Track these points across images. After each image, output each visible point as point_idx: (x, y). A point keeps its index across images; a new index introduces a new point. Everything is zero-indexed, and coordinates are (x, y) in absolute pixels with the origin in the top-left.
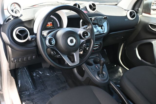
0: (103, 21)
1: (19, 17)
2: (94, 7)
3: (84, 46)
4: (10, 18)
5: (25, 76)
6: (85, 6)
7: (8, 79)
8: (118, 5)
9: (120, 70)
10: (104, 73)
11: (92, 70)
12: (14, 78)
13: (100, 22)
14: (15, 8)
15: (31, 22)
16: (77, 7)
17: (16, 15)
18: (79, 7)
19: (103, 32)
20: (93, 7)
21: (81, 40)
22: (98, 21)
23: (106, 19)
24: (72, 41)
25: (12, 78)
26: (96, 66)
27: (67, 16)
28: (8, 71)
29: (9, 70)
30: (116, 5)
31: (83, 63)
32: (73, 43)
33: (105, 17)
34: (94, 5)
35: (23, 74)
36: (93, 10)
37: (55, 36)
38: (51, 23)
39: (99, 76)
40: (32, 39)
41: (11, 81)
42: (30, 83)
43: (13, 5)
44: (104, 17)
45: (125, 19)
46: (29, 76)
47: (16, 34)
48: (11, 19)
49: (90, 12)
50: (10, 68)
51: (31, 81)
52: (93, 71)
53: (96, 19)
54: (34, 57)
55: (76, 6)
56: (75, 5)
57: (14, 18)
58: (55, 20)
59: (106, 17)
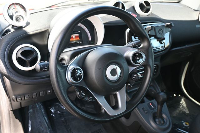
0: (164, 31)
1: (23, 26)
2: (148, 7)
3: (134, 78)
4: (8, 29)
5: (38, 113)
6: (133, 5)
7: (10, 123)
8: (181, 2)
9: (183, 102)
10: (164, 116)
11: (144, 111)
12: (20, 121)
13: (160, 33)
14: (15, 13)
15: (44, 34)
16: (120, 8)
17: (18, 24)
18: (123, 7)
19: (162, 48)
20: (145, 7)
21: (129, 67)
22: (157, 31)
23: (169, 27)
24: (113, 72)
25: (18, 121)
26: (151, 103)
27: (104, 24)
28: (9, 112)
29: (12, 110)
30: (178, 2)
31: (135, 108)
32: (117, 76)
33: (169, 24)
34: (148, 4)
35: (36, 111)
36: (145, 12)
37: (82, 64)
38: (78, 35)
39: (155, 122)
40: (41, 69)
41: (15, 126)
42: (46, 125)
43: (13, 7)
44: (167, 25)
45: (196, 25)
46: (44, 114)
47: (17, 58)
48: (9, 31)
49: (141, 16)
50: (12, 108)
51: (47, 122)
52: (146, 112)
53: (153, 28)
54: (49, 92)
55: (119, 6)
56: (117, 4)
57: (15, 29)
58: (84, 30)
59: (171, 25)
